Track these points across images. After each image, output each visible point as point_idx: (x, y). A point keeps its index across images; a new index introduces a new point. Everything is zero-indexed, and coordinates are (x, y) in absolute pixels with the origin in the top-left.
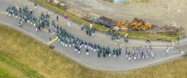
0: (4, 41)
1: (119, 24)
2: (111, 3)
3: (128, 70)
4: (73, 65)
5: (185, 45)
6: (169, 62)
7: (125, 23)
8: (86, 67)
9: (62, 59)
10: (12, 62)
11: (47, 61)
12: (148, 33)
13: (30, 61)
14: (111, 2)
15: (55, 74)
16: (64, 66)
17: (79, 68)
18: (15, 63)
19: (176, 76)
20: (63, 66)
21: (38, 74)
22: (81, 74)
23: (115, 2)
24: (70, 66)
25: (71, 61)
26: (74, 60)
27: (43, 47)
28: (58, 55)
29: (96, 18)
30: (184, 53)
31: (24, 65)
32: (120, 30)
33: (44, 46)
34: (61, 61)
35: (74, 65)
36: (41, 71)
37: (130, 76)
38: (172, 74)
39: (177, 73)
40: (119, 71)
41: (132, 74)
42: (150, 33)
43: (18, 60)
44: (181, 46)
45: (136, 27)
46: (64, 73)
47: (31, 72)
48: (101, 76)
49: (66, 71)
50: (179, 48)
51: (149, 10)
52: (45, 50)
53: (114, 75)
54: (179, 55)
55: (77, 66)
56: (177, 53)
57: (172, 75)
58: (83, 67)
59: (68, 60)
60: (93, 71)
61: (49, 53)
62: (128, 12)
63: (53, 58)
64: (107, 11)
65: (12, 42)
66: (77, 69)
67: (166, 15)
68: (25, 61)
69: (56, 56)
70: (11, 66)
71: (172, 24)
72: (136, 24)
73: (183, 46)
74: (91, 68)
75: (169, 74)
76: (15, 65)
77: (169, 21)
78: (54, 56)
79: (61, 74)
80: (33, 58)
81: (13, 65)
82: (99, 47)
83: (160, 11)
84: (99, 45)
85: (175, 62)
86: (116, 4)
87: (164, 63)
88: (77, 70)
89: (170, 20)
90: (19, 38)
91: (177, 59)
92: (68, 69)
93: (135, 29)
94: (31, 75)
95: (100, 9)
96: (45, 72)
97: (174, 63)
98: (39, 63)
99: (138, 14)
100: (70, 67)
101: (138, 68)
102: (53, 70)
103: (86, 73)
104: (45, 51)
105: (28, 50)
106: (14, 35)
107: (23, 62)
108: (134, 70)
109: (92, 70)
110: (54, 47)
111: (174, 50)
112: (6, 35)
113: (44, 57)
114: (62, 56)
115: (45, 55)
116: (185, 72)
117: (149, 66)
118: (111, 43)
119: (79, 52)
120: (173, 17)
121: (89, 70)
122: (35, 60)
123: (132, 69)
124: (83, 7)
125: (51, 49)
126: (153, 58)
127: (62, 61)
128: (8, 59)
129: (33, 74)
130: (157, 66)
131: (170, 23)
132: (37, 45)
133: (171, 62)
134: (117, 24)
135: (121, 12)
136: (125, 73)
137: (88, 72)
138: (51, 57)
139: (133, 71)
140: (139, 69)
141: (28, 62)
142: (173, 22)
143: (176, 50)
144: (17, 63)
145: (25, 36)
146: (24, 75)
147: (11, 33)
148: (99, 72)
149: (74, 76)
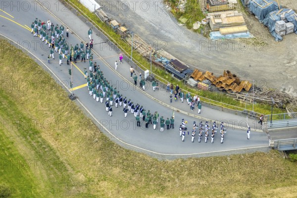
0: (11, 74)
1: (199, 76)
2: (205, 39)
3: (173, 156)
4: (93, 133)
5: (283, 130)
6: (244, 155)
7: (209, 76)
8: (111, 139)
9: (81, 120)
10: (9, 110)
11: (59, 119)
12: (239, 98)
13: (37, 112)
14: (205, 36)
15: (64, 142)
16: (81, 131)
17: (100, 140)
18: (12, 112)
19: (250, 179)
20: (79, 131)
21: (40, 137)
22: (100, 150)
23: (211, 38)
24: (89, 133)
25: (93, 125)
26: (97, 125)
27: (61, 95)
28: (78, 112)
29: (166, 60)
30: (273, 143)
31: (24, 118)
32: (196, 85)
33: (63, 92)
34: (78, 123)
35: (95, 133)
36: (47, 132)
37: (173, 166)
38: (244, 174)
39: (252, 174)
40: (159, 155)
41: (178, 164)
42: (243, 99)
43: (20, 108)
44: (276, 131)
45: (223, 85)
46: (77, 142)
47: (31, 132)
48: (129, 158)
49: (80, 140)
50: (271, 133)
51: (261, 60)
52: (63, 99)
53: (150, 160)
54: (266, 145)
55: (98, 135)
56: (263, 142)
57: (244, 176)
58: (106, 138)
59: (89, 123)
60: (119, 148)
61: (66, 106)
62: (225, 57)
63: (70, 115)
64: (192, 51)
65: (21, 77)
66: (97, 139)
67: (285, 72)
68: (30, 111)
69: (74, 113)
70: (5, 116)
71: (286, 88)
72: (225, 81)
73: (278, 131)
74: (118, 143)
75: (239, 174)
76: (12, 115)
77: (284, 82)
78: (71, 112)
79: (73, 143)
80: (42, 109)
81: (8, 115)
82: (143, 110)
83: (279, 63)
84: (142, 107)
85: (254, 155)
86: (213, 40)
87: (236, 154)
88: (97, 142)
89: (286, 81)
90: (32, 73)
91: (259, 151)
92: (85, 137)
93: (222, 87)
94: (28, 137)
95: (183, 45)
96: (52, 135)
97: (252, 157)
98: (47, 119)
99: (240, 63)
100: (89, 135)
101: (192, 156)
102: (64, 135)
103: (108, 150)
104: (61, 102)
105: (40, 94)
106: (28, 66)
107: (25, 113)
108: (183, 158)
109: (118, 146)
110: (75, 98)
111: (261, 135)
112: (16, 63)
113: (58, 111)
114: (82, 114)
115: (61, 107)
116: (267, 175)
117: (209, 156)
118: (168, 106)
119: (110, 113)
120: (294, 77)
121: (115, 145)
122: (45, 112)
123: (181, 156)
124: (156, 38)
125: (70, 100)
126: (222, 143)
127: (80, 122)
128: (5, 104)
129: (32, 135)
130: (222, 158)
131: (283, 87)
132: (54, 90)
133: (247, 154)
134: (197, 74)
135: (215, 55)
136: (167, 160)
137: (112, 147)
138: (67, 113)
139: (180, 160)
140: (191, 158)
141: (34, 114)
142: (290, 86)
143: (266, 135)
144: (15, 113)
145: (42, 72)
146: (19, 134)
147: (23, 63)
148: (128, 152)
149: (90, 151)
